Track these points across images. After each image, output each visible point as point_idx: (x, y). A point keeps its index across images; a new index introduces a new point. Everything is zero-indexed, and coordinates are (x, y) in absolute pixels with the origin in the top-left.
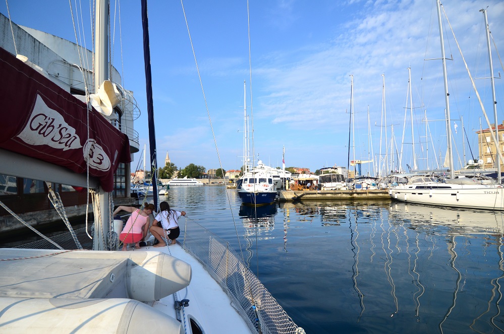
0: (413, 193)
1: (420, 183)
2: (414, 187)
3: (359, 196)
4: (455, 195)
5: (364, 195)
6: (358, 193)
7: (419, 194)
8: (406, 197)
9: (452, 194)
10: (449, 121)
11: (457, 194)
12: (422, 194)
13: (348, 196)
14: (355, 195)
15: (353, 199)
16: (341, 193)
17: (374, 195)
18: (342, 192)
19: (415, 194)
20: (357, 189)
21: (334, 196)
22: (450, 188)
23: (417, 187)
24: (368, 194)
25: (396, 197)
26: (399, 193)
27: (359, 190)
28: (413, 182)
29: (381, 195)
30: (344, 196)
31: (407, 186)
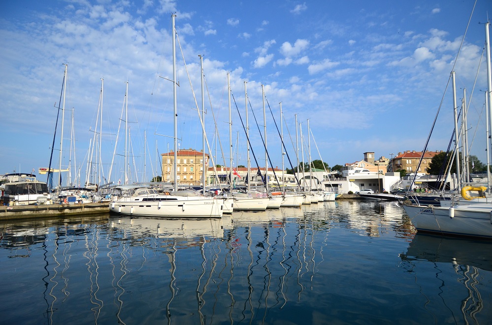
0: (140, 206)
1: (146, 195)
2: (141, 199)
3: (73, 211)
4: (182, 206)
5: (78, 210)
6: (70, 208)
7: (147, 206)
8: (133, 211)
9: (179, 206)
10: (176, 139)
11: (184, 205)
12: (150, 206)
13: (57, 212)
14: (67, 211)
15: (63, 216)
16: (46, 209)
17: (91, 209)
18: (47, 207)
19: (143, 206)
20: (70, 203)
21: (34, 213)
22: (176, 199)
23: (145, 200)
24: (83, 209)
25: (120, 211)
26: (124, 206)
27: (72, 204)
28: (139, 194)
29: (99, 209)
30: (51, 212)
31: (133, 199)
